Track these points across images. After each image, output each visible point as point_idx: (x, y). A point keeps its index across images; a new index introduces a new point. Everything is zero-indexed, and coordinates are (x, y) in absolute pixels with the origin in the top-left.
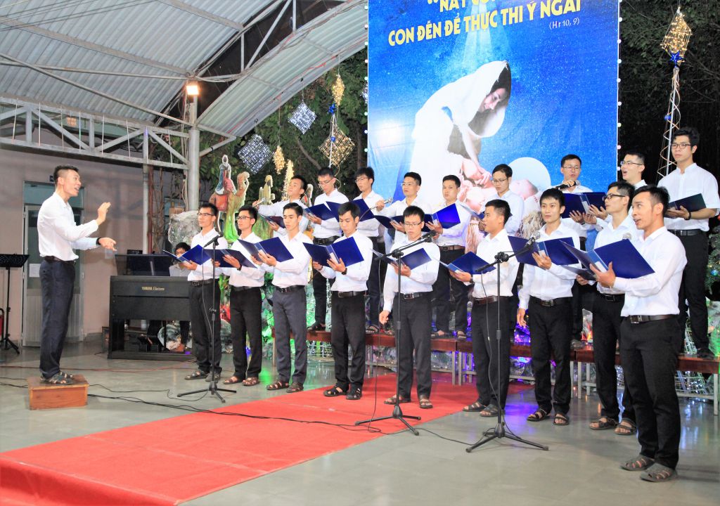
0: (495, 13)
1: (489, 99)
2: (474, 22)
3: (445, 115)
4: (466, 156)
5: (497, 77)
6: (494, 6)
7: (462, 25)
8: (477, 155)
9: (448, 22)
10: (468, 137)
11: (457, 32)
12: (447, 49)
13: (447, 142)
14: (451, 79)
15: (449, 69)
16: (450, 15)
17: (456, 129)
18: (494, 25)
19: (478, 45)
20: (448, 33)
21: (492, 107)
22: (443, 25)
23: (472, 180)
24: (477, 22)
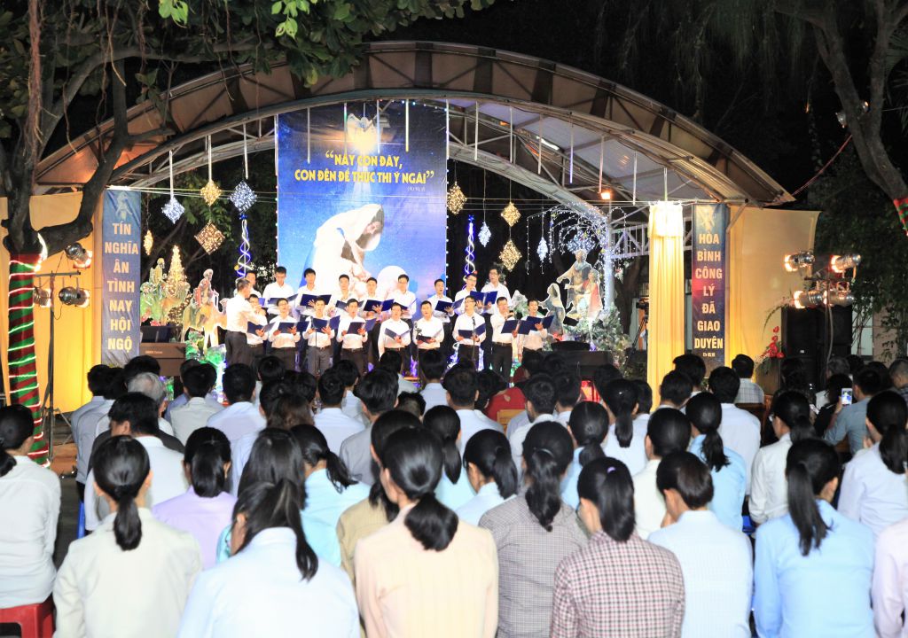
0: (374, 173)
1: (369, 227)
2: (359, 177)
3: (339, 233)
4: (354, 261)
5: (375, 214)
6: (372, 169)
7: (351, 176)
8: (362, 262)
9: (341, 173)
10: (355, 249)
11: (347, 180)
12: (340, 190)
13: (341, 251)
14: (343, 209)
15: (341, 204)
16: (343, 168)
17: (347, 244)
18: (373, 181)
19: (362, 191)
20: (340, 180)
21: (372, 232)
22: (337, 174)
23: (358, 277)
24: (361, 177)
